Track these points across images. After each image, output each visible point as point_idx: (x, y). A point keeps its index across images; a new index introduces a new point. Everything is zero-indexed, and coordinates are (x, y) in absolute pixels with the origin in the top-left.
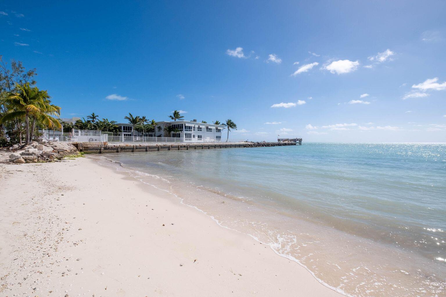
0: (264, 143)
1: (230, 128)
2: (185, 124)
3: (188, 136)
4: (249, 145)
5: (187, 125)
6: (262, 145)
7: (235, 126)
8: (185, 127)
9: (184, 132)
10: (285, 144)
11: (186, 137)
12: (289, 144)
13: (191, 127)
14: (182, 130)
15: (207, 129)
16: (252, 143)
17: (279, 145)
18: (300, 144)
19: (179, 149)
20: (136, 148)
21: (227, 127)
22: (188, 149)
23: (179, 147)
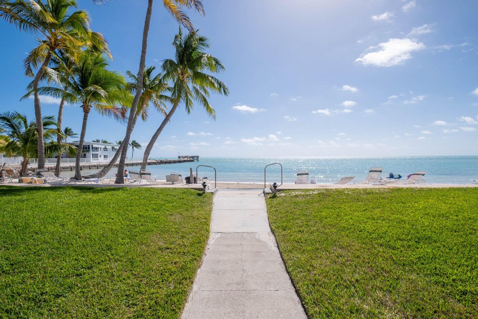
0: (166, 160)
1: (135, 148)
2: (92, 146)
3: (95, 156)
4: (153, 163)
5: (94, 146)
6: (165, 163)
7: (140, 146)
8: (92, 147)
9: (92, 152)
10: (185, 161)
11: (93, 157)
12: (188, 161)
13: (98, 148)
14: (89, 151)
15: (113, 149)
16: (156, 161)
17: (180, 162)
18: (198, 160)
19: (90, 169)
20: (51, 169)
21: (131, 146)
22: (99, 168)
23: (90, 167)
